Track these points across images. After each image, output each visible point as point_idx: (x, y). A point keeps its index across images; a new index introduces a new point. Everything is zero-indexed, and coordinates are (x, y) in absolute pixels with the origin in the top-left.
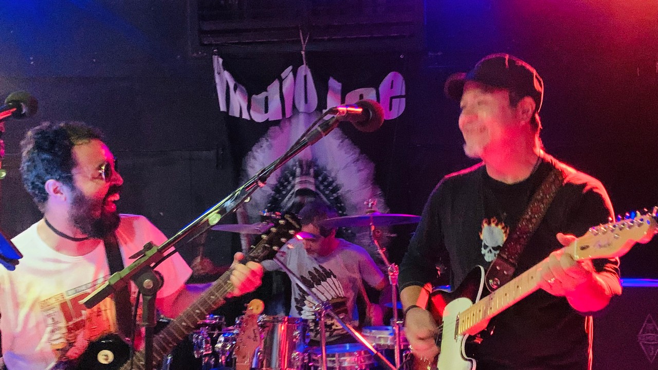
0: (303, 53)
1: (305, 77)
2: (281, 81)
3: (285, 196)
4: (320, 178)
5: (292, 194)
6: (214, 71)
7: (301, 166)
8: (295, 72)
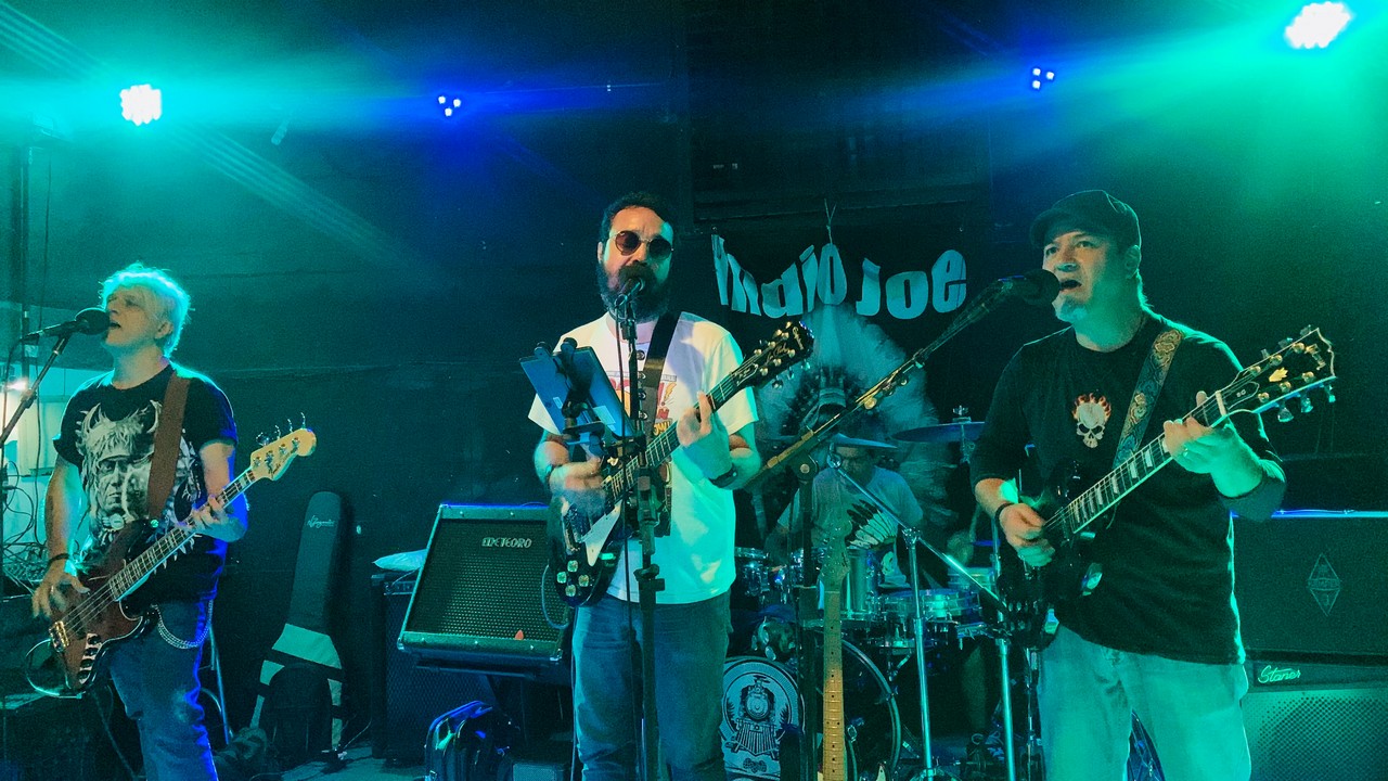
0: (829, 228)
1: (831, 259)
2: (799, 265)
3: (805, 413)
4: (850, 391)
5: (814, 412)
6: (713, 255)
7: (826, 374)
8: (818, 254)
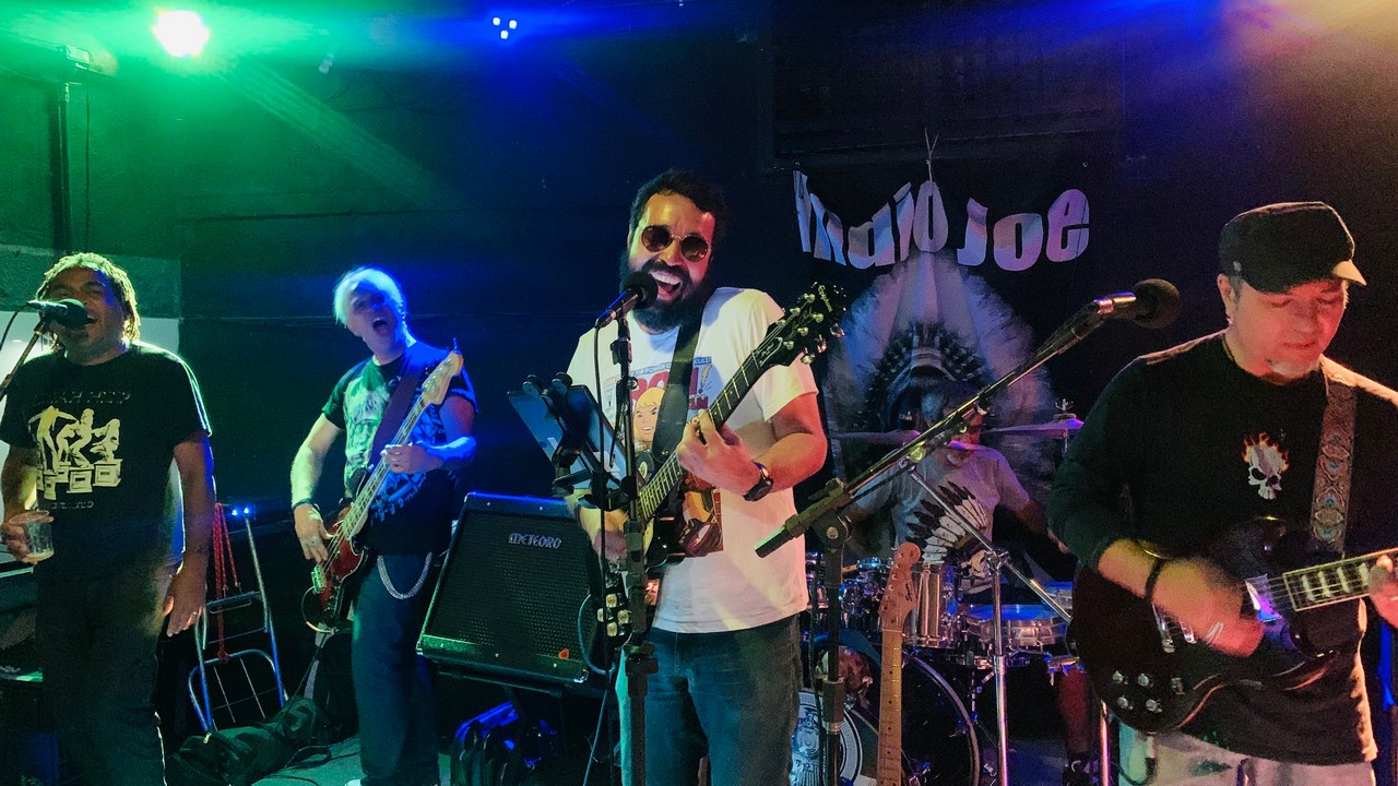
0: (928, 162)
1: (931, 199)
2: (894, 206)
3: (897, 373)
4: (948, 351)
6: (795, 194)
7: (920, 332)
8: (915, 193)
